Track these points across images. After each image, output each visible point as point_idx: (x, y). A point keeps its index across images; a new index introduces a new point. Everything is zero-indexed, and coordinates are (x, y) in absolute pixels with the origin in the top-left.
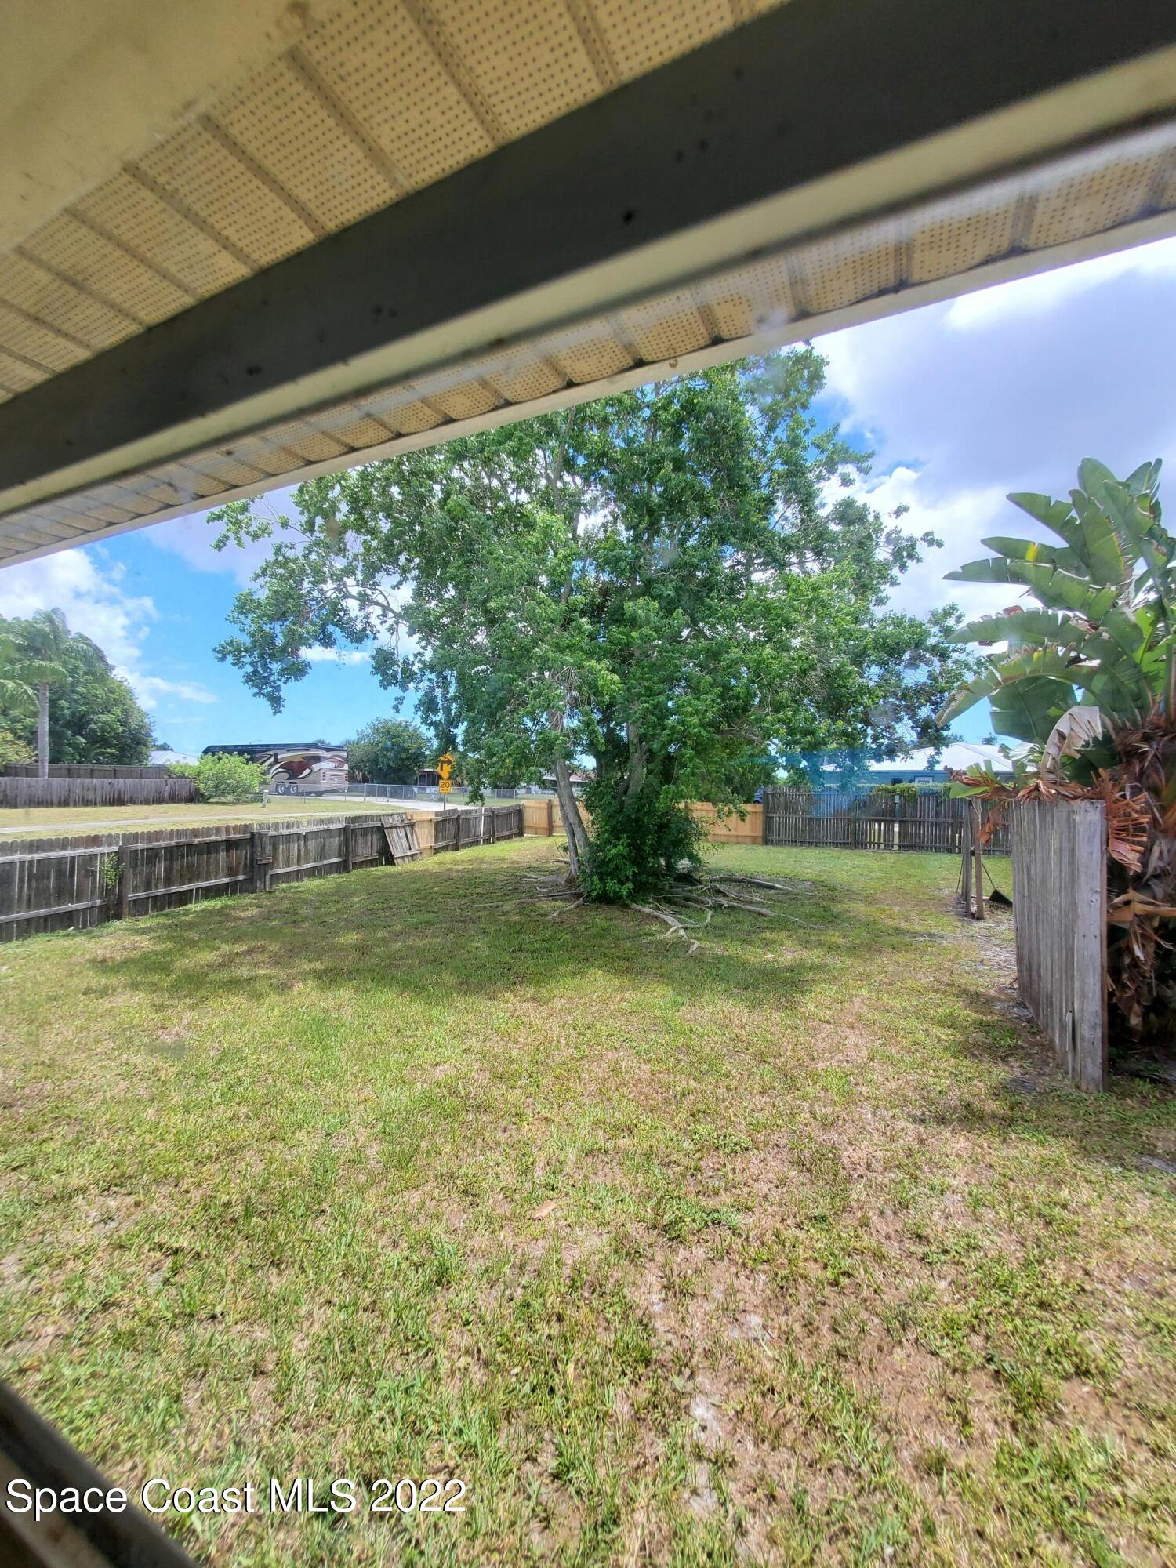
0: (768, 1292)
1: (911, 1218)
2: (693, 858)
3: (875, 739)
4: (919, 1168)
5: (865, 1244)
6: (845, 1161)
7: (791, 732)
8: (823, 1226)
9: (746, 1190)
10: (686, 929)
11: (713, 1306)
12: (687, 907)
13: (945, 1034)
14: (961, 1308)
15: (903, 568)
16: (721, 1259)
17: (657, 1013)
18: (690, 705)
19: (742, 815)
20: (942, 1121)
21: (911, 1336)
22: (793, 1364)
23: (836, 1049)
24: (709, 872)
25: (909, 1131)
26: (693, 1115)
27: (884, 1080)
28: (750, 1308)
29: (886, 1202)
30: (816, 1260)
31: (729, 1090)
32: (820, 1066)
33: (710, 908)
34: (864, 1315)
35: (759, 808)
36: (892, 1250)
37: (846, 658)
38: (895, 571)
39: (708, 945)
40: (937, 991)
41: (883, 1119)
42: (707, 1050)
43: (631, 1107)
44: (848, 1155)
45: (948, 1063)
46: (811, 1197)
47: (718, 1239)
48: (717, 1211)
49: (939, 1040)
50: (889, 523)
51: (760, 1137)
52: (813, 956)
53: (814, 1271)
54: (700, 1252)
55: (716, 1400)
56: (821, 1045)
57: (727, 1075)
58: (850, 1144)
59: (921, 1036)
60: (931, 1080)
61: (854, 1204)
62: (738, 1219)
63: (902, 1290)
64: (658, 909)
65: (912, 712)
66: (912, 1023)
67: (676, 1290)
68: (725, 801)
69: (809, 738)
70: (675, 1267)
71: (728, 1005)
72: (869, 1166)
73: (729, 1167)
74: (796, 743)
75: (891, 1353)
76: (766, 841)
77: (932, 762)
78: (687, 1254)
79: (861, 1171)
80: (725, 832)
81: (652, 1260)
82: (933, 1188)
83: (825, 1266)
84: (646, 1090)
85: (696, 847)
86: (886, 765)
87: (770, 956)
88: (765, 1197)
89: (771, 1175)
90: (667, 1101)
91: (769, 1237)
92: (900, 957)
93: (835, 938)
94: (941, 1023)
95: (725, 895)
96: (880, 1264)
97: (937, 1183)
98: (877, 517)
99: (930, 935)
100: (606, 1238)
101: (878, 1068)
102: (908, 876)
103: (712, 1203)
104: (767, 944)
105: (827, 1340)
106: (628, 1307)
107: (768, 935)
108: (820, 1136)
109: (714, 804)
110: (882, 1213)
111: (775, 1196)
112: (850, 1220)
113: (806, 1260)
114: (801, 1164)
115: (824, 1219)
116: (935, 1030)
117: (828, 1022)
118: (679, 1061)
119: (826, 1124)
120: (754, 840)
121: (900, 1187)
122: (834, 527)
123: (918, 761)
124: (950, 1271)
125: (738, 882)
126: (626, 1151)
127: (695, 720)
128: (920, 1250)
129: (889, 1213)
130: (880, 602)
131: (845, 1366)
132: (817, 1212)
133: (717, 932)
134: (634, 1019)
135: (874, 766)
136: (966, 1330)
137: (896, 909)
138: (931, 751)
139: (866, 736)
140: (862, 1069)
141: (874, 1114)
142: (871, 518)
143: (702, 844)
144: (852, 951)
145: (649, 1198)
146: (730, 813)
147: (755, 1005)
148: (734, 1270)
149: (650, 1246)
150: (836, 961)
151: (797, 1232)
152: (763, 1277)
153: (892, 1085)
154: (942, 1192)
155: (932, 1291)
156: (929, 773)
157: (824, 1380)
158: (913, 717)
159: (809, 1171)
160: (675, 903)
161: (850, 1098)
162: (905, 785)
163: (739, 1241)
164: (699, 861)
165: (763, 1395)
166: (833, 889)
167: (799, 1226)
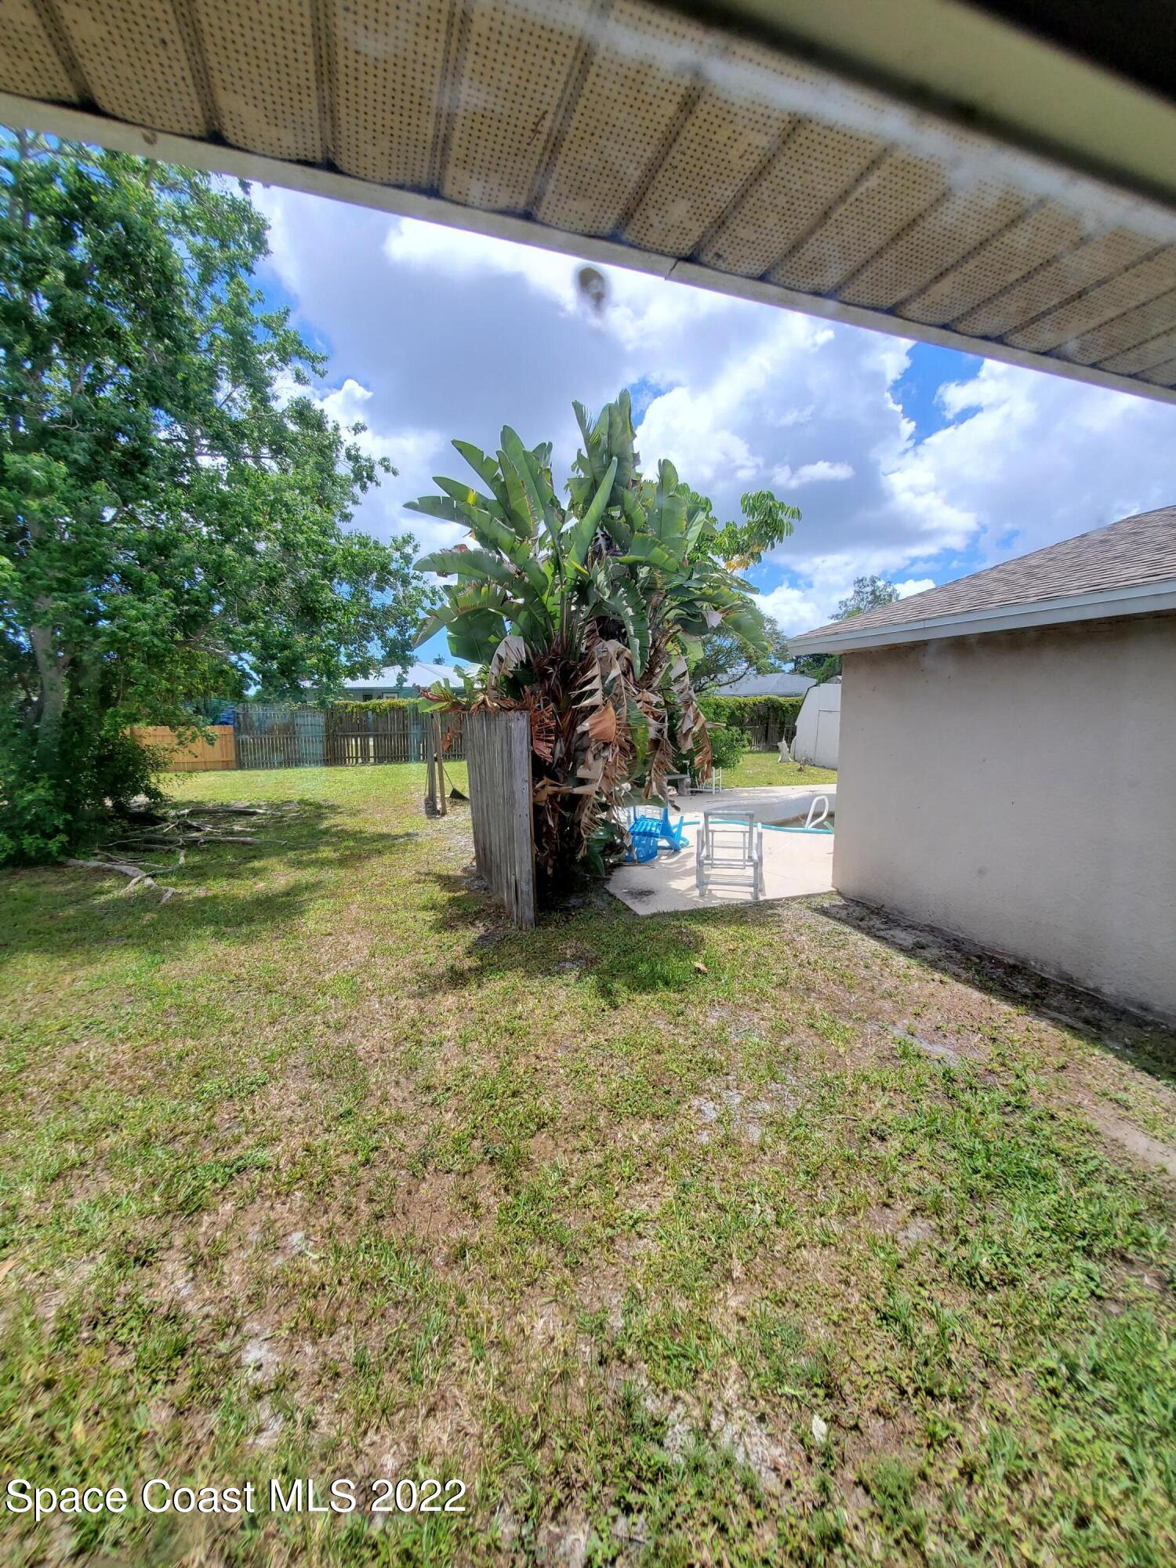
0: (306, 1204)
1: (419, 1077)
2: (153, 794)
3: (349, 657)
4: (422, 1033)
5: (387, 1115)
6: (361, 1053)
7: (266, 646)
8: (350, 1118)
9: (268, 1123)
10: (153, 876)
11: (250, 1251)
12: (152, 850)
13: (430, 916)
14: (464, 1125)
15: (364, 488)
16: (253, 1201)
17: (130, 981)
18: (133, 607)
19: (211, 741)
20: (435, 989)
21: (431, 1168)
22: (338, 1251)
23: (341, 956)
24: (175, 806)
25: (410, 1008)
26: (197, 1075)
27: (385, 971)
28: (290, 1228)
29: (399, 1072)
30: (346, 1152)
31: (234, 1034)
32: (327, 977)
33: (182, 847)
34: (393, 1174)
35: (229, 729)
36: (409, 1108)
37: (317, 572)
38: (356, 489)
39: (186, 890)
40: (418, 882)
41: (389, 1003)
42: (203, 1001)
43: (112, 1099)
44: (364, 1046)
45: (434, 938)
46: (333, 1098)
47: (246, 1184)
48: (241, 1158)
49: (425, 922)
50: (348, 438)
51: (274, 1066)
52: (307, 875)
53: (346, 1162)
54: (229, 1207)
55: (268, 1334)
56: (325, 958)
57: (230, 1020)
58: (364, 1036)
59: (411, 923)
60: (423, 957)
61: (373, 1087)
62: (265, 1155)
63: (421, 1136)
64: (109, 860)
65: (381, 630)
66: (403, 914)
67: (203, 1263)
68: (187, 723)
69: (287, 653)
70: (201, 1239)
71: (221, 948)
72: (382, 1050)
73: (247, 1108)
74: (273, 657)
75: (417, 1191)
76: (240, 765)
77: (401, 680)
78: (213, 1218)
79: (376, 1056)
80: (189, 758)
81: (170, 1247)
82: (434, 1045)
83: (356, 1153)
84: (129, 1072)
85: (153, 780)
86: (361, 683)
87: (261, 885)
88: (290, 1121)
89: (293, 1097)
90: (161, 1074)
91: (300, 1153)
92: (386, 859)
93: (326, 853)
94: (425, 908)
95: (198, 830)
96: (401, 1126)
97: (436, 1039)
98: (336, 428)
99: (408, 835)
100: (101, 1259)
101: (379, 962)
102: (385, 785)
103: (234, 1153)
104: (255, 873)
105: (365, 1210)
106: (146, 1314)
107: (256, 864)
108: (336, 1041)
109: (173, 728)
110: (397, 1083)
111: (300, 1114)
112: (371, 1102)
113: (338, 1156)
114: (320, 1073)
115: (349, 1112)
116: (421, 915)
117: (330, 934)
118: (168, 1026)
119: (339, 1029)
120: (226, 766)
121: (409, 1056)
122: (293, 427)
123: (388, 677)
124: (453, 1103)
125: (212, 813)
126: (113, 1152)
127: (143, 626)
128: (429, 1099)
129: (402, 1080)
130: (346, 517)
131: (383, 1223)
132: (341, 1110)
133: (197, 874)
134: (98, 997)
135: (349, 683)
136: (469, 1140)
137: (378, 817)
138: (398, 669)
139: (339, 654)
140: (365, 966)
141: (381, 1002)
142: (330, 427)
143: (162, 776)
144: (342, 862)
145: (154, 1185)
146: (194, 738)
147: (249, 939)
148: (268, 1204)
149: (165, 1235)
150: (330, 875)
151: (327, 1136)
152: (298, 1194)
153: (392, 972)
154: (441, 1044)
155: (442, 1125)
156: (399, 690)
157: (368, 1247)
158: (382, 637)
159: (329, 1076)
160: (134, 849)
161: (358, 995)
162: (375, 701)
163: (269, 1175)
164: (159, 795)
165: (315, 1296)
166: (319, 806)
167: (328, 1130)
